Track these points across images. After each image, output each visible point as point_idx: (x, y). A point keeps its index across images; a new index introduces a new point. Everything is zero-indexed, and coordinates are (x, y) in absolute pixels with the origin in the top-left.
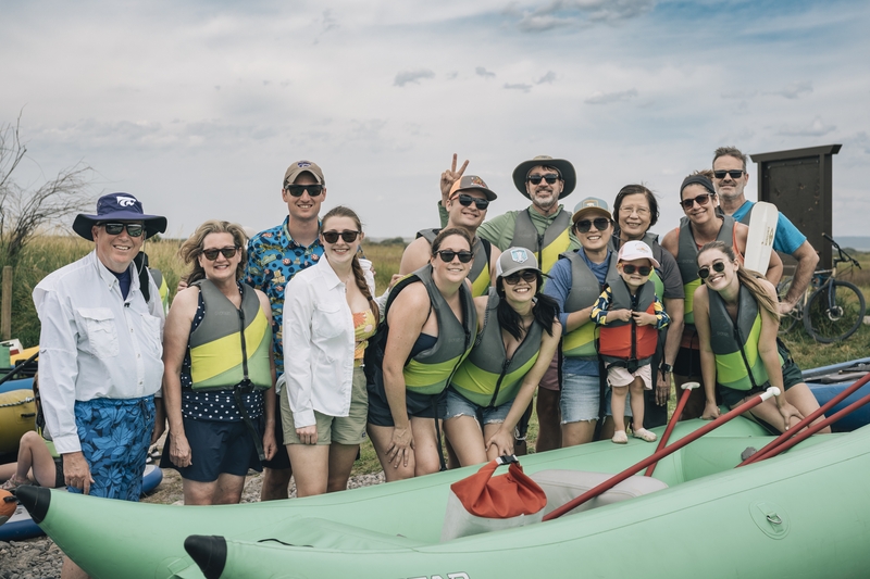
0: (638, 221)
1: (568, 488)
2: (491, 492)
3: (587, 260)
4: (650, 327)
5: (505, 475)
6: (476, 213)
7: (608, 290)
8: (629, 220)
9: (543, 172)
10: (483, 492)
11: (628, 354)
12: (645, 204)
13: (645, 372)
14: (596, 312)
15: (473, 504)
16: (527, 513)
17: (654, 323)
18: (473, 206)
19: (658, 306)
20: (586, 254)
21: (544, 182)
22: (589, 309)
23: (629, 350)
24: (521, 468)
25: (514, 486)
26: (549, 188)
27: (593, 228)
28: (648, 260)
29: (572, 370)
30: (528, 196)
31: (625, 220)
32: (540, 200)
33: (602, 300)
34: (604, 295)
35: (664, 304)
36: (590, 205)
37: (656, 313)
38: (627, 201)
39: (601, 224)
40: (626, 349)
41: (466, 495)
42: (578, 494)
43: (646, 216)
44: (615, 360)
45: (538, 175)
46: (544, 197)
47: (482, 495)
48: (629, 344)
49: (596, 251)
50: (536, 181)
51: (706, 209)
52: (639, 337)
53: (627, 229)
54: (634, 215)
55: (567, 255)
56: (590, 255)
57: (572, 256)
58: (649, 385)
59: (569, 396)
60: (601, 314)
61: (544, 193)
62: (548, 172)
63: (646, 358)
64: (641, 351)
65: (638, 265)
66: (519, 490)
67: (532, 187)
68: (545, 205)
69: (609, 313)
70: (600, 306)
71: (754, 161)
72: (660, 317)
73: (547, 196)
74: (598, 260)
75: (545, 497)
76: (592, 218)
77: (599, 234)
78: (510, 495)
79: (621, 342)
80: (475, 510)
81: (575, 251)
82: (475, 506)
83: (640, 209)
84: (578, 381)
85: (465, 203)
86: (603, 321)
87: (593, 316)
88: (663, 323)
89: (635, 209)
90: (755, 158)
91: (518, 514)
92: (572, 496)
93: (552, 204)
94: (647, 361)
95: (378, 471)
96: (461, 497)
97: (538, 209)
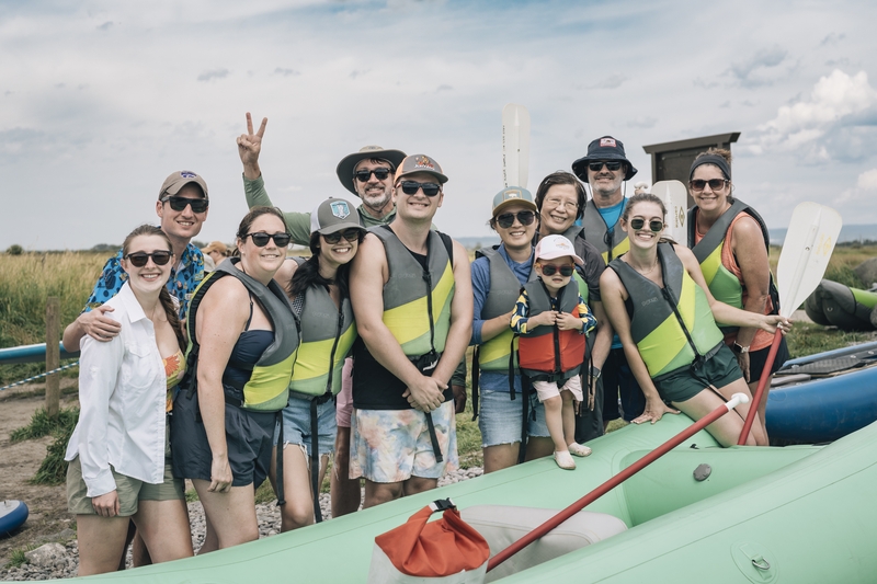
0: (565, 216)
1: (504, 528)
2: (425, 545)
3: (508, 257)
4: (575, 332)
5: (438, 522)
6: (425, 202)
7: (525, 292)
8: (554, 213)
9: (372, 166)
10: (416, 545)
11: (552, 366)
12: (574, 198)
13: (575, 385)
14: (515, 320)
15: (404, 560)
16: (469, 568)
17: (580, 328)
18: (420, 194)
19: (583, 308)
20: (507, 251)
21: (373, 179)
22: (506, 316)
23: (553, 362)
24: (458, 514)
25: (451, 536)
26: (380, 185)
27: (517, 223)
28: (571, 257)
29: (492, 386)
30: (357, 194)
31: (550, 212)
32: (371, 200)
33: (520, 305)
34: (522, 299)
35: (589, 305)
36: (513, 196)
37: (581, 316)
38: (555, 191)
39: (525, 217)
40: (549, 361)
41: (394, 550)
42: (518, 536)
43: (573, 210)
44: (537, 374)
45: (366, 169)
46: (375, 195)
47: (415, 549)
48: (552, 355)
49: (519, 248)
50: (365, 177)
51: (717, 196)
52: (563, 347)
53: (551, 223)
54: (561, 208)
55: (485, 252)
56: (513, 254)
57: (491, 254)
58: (580, 397)
59: (488, 415)
60: (521, 322)
61: (374, 191)
62: (378, 166)
63: (572, 369)
64: (567, 362)
65: (559, 264)
66: (457, 539)
67: (360, 184)
68: (376, 205)
69: (530, 320)
70: (519, 313)
71: (647, 152)
72: (585, 320)
73: (379, 195)
74: (521, 260)
75: (487, 547)
76: (515, 211)
77: (523, 229)
78: (446, 546)
79: (544, 353)
80: (406, 568)
81: (495, 248)
82: (406, 563)
83: (568, 202)
84: (497, 399)
85: (410, 190)
86: (524, 331)
87: (513, 325)
88: (589, 327)
89: (563, 202)
90: (647, 149)
91: (458, 570)
92: (509, 538)
93: (386, 202)
94: (574, 371)
95: (270, 500)
96: (388, 553)
97: (368, 209)
